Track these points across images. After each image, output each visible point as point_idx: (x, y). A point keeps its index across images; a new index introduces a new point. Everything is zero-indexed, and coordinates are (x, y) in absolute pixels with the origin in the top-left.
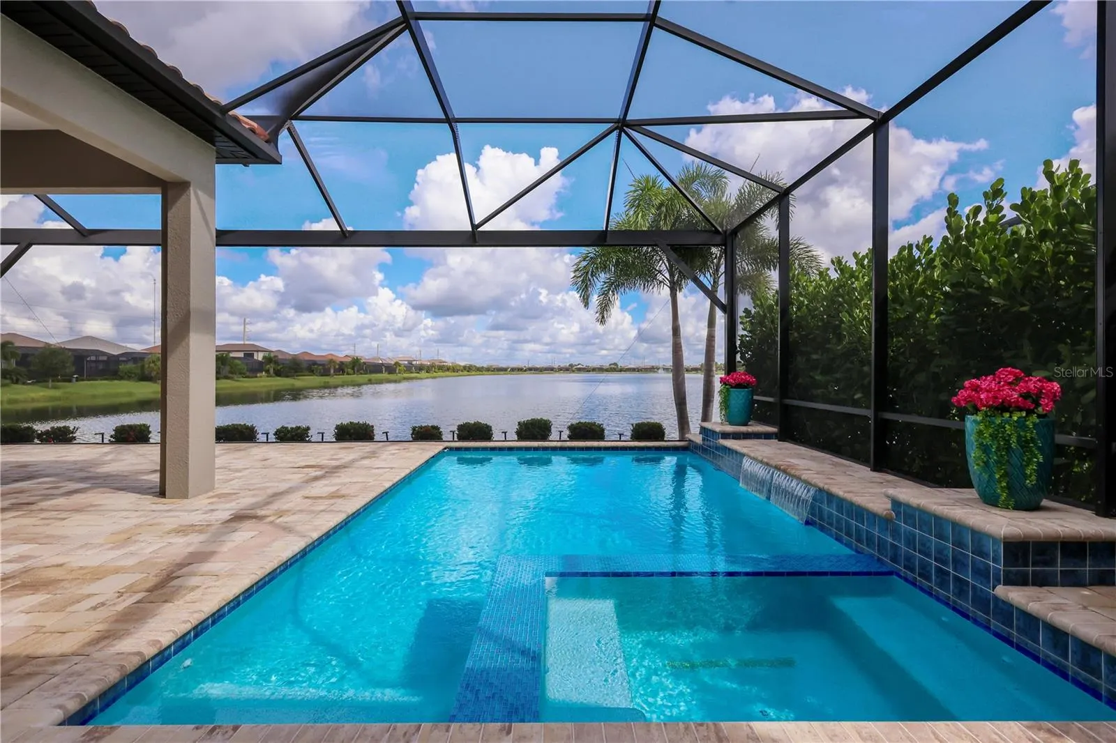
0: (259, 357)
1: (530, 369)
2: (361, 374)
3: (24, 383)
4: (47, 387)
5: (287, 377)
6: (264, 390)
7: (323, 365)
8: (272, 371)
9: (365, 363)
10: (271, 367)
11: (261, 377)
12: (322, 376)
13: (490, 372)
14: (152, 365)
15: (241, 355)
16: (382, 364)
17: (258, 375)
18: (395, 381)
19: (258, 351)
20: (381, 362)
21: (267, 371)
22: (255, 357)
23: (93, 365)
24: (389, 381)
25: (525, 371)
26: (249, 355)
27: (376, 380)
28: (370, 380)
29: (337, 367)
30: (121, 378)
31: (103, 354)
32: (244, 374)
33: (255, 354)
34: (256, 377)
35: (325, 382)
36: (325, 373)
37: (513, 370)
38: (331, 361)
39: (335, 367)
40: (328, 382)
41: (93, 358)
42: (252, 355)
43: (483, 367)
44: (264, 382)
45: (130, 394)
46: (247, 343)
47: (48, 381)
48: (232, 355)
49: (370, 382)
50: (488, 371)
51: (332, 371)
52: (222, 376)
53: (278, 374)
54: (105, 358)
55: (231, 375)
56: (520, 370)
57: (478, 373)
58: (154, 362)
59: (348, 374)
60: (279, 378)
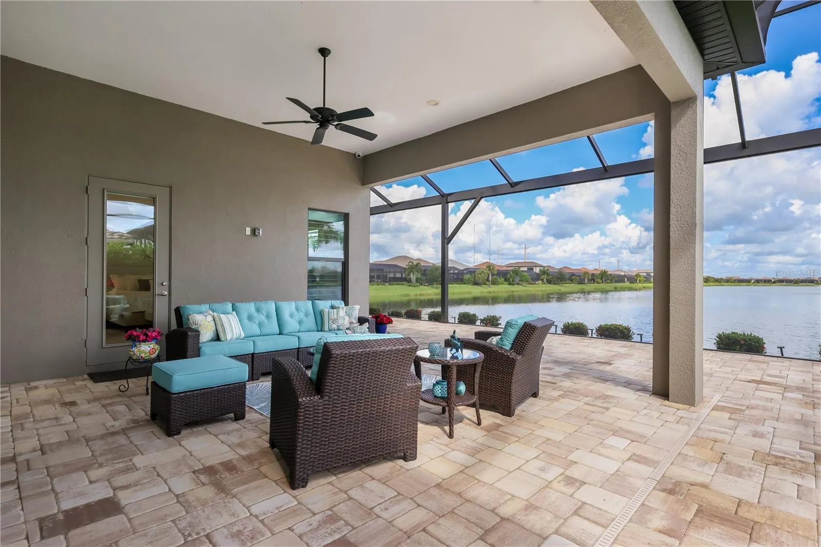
0: (537, 270)
1: (781, 281)
2: (608, 283)
3: (424, 285)
4: (433, 288)
5: (555, 284)
6: (540, 293)
7: (580, 276)
8: (545, 280)
9: (610, 275)
10: (545, 277)
11: (538, 284)
12: (579, 284)
13: (729, 283)
14: (479, 275)
15: (526, 269)
16: (625, 276)
17: (537, 283)
18: (636, 290)
19: (536, 266)
20: (623, 274)
21: (542, 280)
22: (534, 271)
23: (452, 275)
24: (630, 289)
25: (774, 282)
26: (531, 269)
27: (621, 288)
28: (616, 288)
29: (590, 277)
30: (465, 283)
31: (456, 269)
32: (529, 281)
33: (534, 268)
34: (535, 284)
35: (582, 289)
36: (581, 282)
37: (758, 281)
38: (586, 273)
39: (588, 277)
40: (584, 289)
41: (452, 272)
42: (532, 269)
43: (722, 279)
44: (540, 288)
45: (470, 293)
46: (526, 261)
47: (433, 284)
48: (522, 269)
49: (616, 289)
50: (728, 282)
51: (586, 281)
52: (515, 283)
53: (549, 282)
54: (456, 272)
55: (520, 282)
56: (767, 282)
57: (717, 283)
58: (480, 274)
59: (598, 283)
60: (549, 285)
